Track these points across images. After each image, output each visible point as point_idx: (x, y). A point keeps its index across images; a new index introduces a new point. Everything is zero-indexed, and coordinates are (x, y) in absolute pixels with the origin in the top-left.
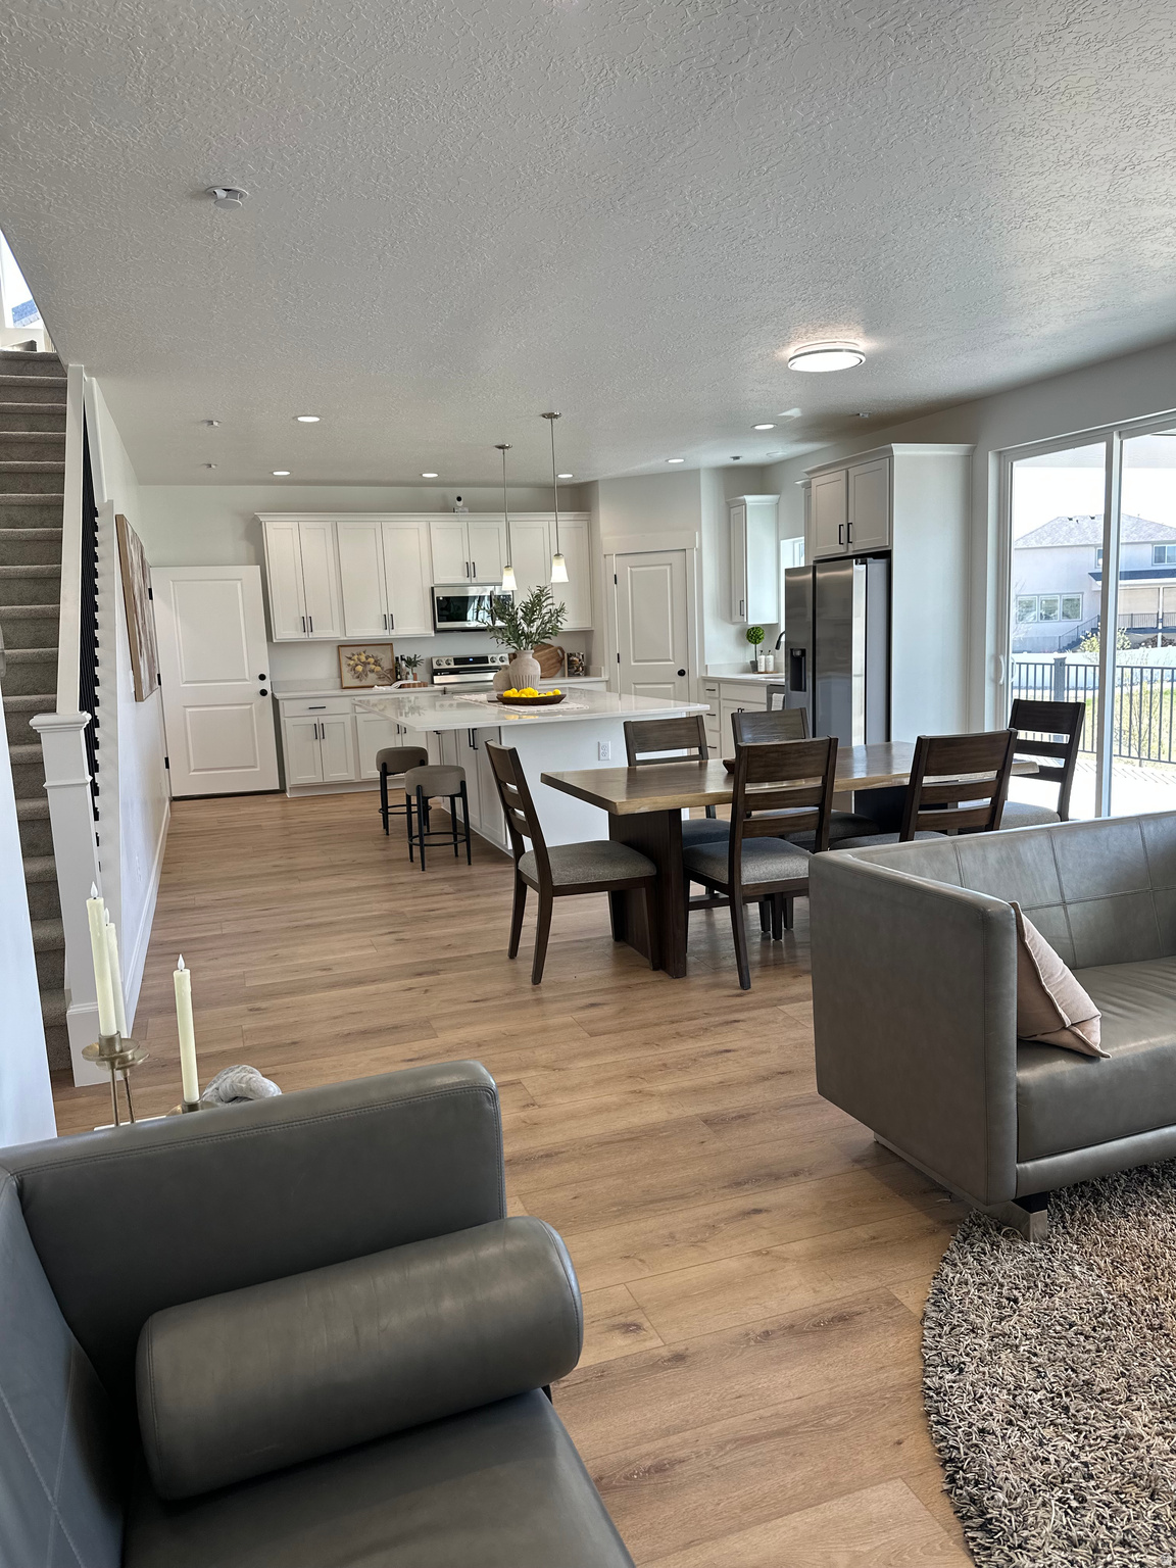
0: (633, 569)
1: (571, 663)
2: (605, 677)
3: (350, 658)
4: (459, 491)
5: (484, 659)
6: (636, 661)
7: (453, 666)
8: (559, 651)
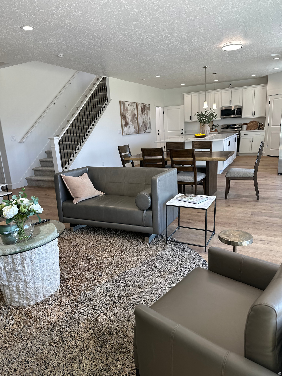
0: (274, 100)
1: (259, 126)
2: (265, 130)
3: (203, 125)
4: (230, 83)
5: (235, 125)
6: (272, 126)
7: (226, 127)
8: (258, 123)
